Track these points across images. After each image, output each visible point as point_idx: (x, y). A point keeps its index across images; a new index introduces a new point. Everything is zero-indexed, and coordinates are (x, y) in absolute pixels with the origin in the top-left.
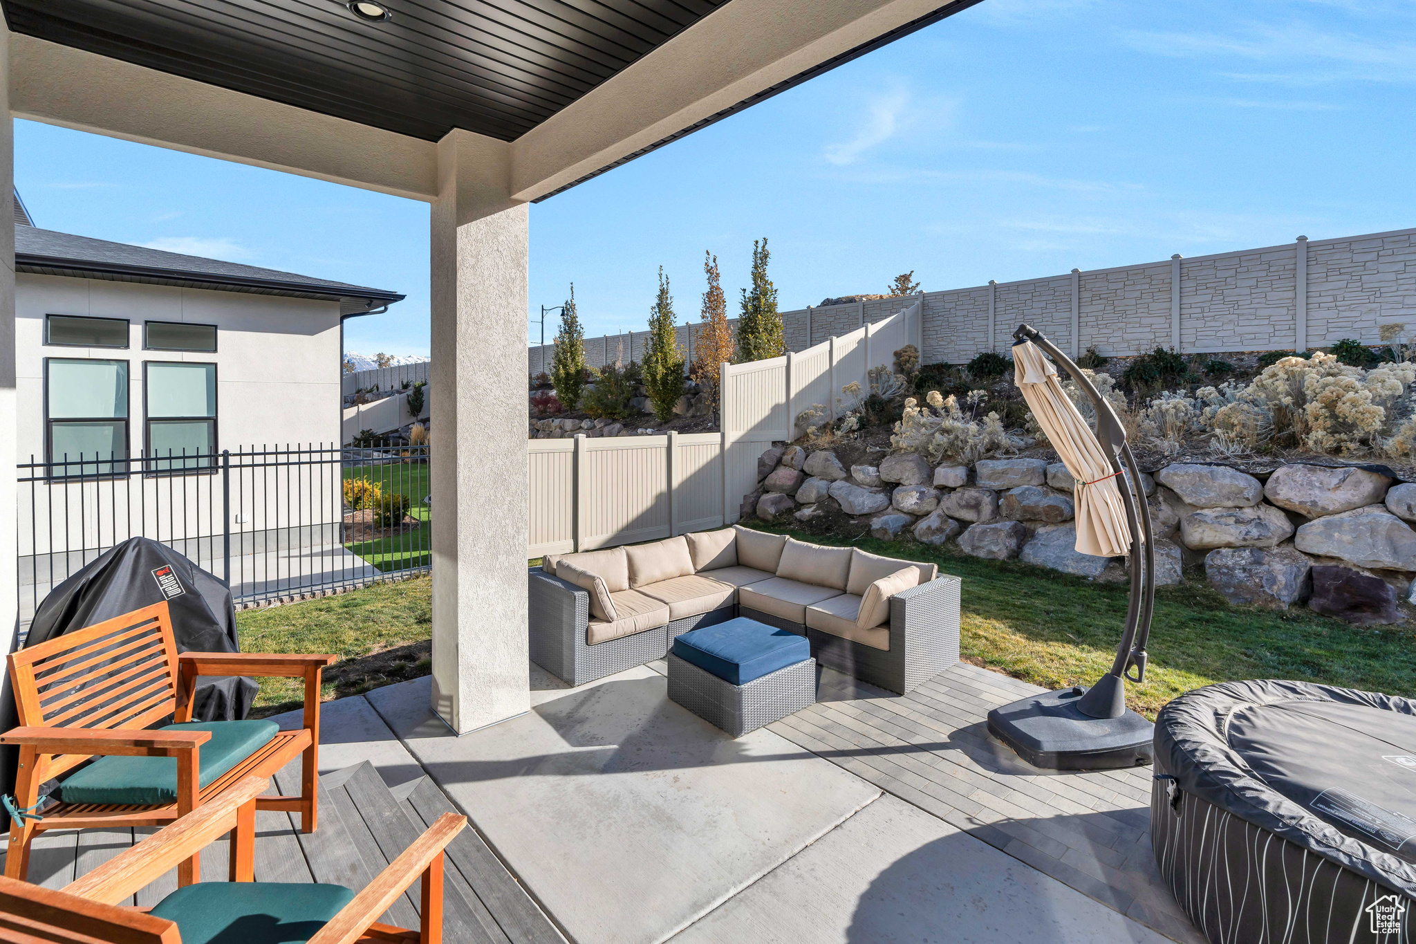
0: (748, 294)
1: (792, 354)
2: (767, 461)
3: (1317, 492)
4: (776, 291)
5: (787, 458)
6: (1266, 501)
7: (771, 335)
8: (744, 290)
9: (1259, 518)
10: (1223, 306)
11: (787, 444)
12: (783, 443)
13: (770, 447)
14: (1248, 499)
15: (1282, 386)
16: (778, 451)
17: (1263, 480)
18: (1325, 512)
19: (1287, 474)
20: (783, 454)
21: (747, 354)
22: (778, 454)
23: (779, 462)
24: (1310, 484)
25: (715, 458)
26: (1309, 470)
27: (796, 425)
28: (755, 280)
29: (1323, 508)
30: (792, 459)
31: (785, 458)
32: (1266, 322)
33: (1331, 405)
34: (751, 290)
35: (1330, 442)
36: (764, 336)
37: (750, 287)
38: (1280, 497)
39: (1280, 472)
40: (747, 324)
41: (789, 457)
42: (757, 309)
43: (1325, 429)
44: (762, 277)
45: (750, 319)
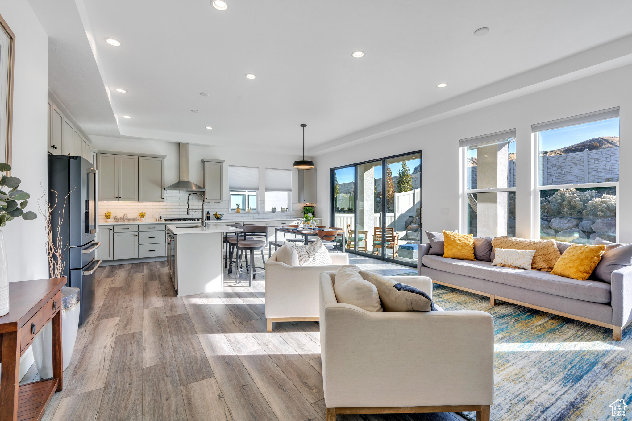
0: (400, 171)
1: (415, 190)
2: (408, 222)
3: (561, 224)
4: (409, 170)
5: (414, 221)
6: (550, 227)
7: (408, 184)
8: (399, 170)
9: (547, 232)
10: (561, 172)
11: (414, 217)
12: (412, 217)
13: (408, 218)
14: (544, 227)
15: (558, 197)
16: (411, 219)
17: (549, 222)
18: (563, 229)
19: (555, 220)
20: (413, 220)
21: (400, 190)
22: (411, 220)
23: (412, 222)
24: (560, 223)
25: (393, 222)
26: (560, 219)
27: (416, 211)
28: (403, 167)
29: (562, 229)
30: (416, 221)
31: (413, 221)
32: (575, 177)
33: (569, 202)
34: (402, 170)
35: (569, 212)
36: (406, 184)
37: (401, 169)
38: (552, 226)
39: (553, 220)
40: (400, 180)
41: (415, 220)
42: (403, 175)
43: (568, 208)
44: (405, 166)
45: (401, 179)
